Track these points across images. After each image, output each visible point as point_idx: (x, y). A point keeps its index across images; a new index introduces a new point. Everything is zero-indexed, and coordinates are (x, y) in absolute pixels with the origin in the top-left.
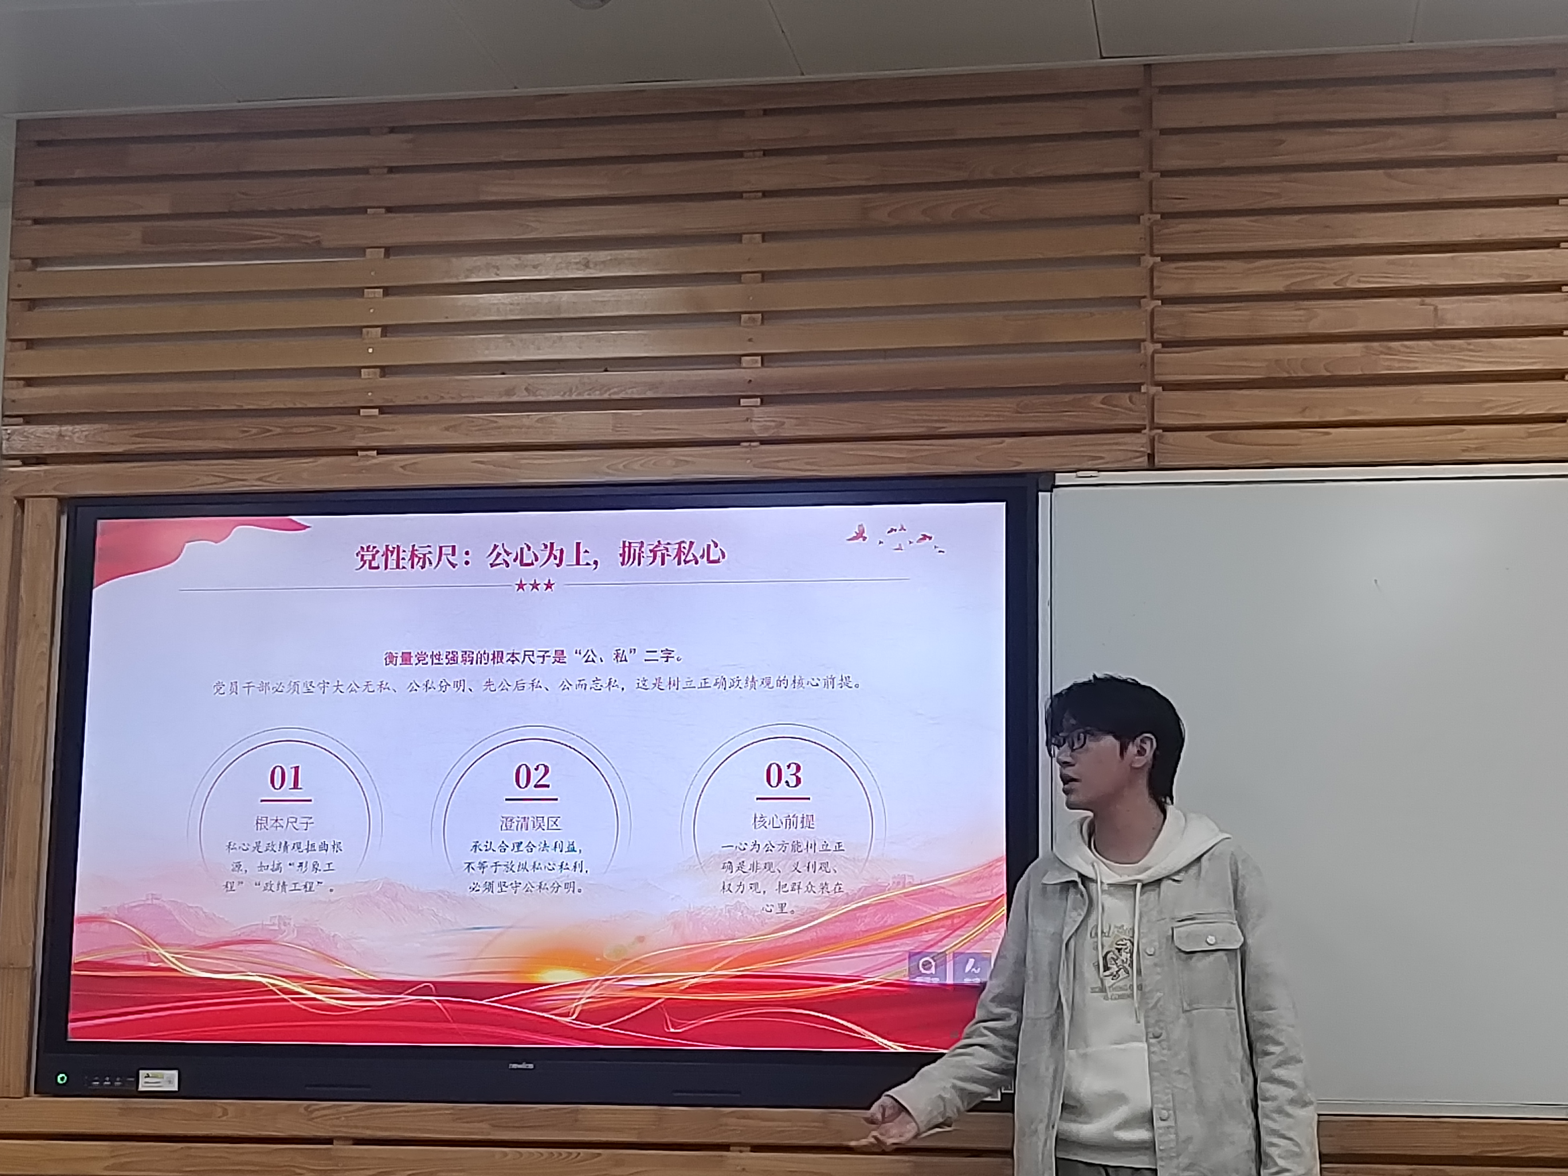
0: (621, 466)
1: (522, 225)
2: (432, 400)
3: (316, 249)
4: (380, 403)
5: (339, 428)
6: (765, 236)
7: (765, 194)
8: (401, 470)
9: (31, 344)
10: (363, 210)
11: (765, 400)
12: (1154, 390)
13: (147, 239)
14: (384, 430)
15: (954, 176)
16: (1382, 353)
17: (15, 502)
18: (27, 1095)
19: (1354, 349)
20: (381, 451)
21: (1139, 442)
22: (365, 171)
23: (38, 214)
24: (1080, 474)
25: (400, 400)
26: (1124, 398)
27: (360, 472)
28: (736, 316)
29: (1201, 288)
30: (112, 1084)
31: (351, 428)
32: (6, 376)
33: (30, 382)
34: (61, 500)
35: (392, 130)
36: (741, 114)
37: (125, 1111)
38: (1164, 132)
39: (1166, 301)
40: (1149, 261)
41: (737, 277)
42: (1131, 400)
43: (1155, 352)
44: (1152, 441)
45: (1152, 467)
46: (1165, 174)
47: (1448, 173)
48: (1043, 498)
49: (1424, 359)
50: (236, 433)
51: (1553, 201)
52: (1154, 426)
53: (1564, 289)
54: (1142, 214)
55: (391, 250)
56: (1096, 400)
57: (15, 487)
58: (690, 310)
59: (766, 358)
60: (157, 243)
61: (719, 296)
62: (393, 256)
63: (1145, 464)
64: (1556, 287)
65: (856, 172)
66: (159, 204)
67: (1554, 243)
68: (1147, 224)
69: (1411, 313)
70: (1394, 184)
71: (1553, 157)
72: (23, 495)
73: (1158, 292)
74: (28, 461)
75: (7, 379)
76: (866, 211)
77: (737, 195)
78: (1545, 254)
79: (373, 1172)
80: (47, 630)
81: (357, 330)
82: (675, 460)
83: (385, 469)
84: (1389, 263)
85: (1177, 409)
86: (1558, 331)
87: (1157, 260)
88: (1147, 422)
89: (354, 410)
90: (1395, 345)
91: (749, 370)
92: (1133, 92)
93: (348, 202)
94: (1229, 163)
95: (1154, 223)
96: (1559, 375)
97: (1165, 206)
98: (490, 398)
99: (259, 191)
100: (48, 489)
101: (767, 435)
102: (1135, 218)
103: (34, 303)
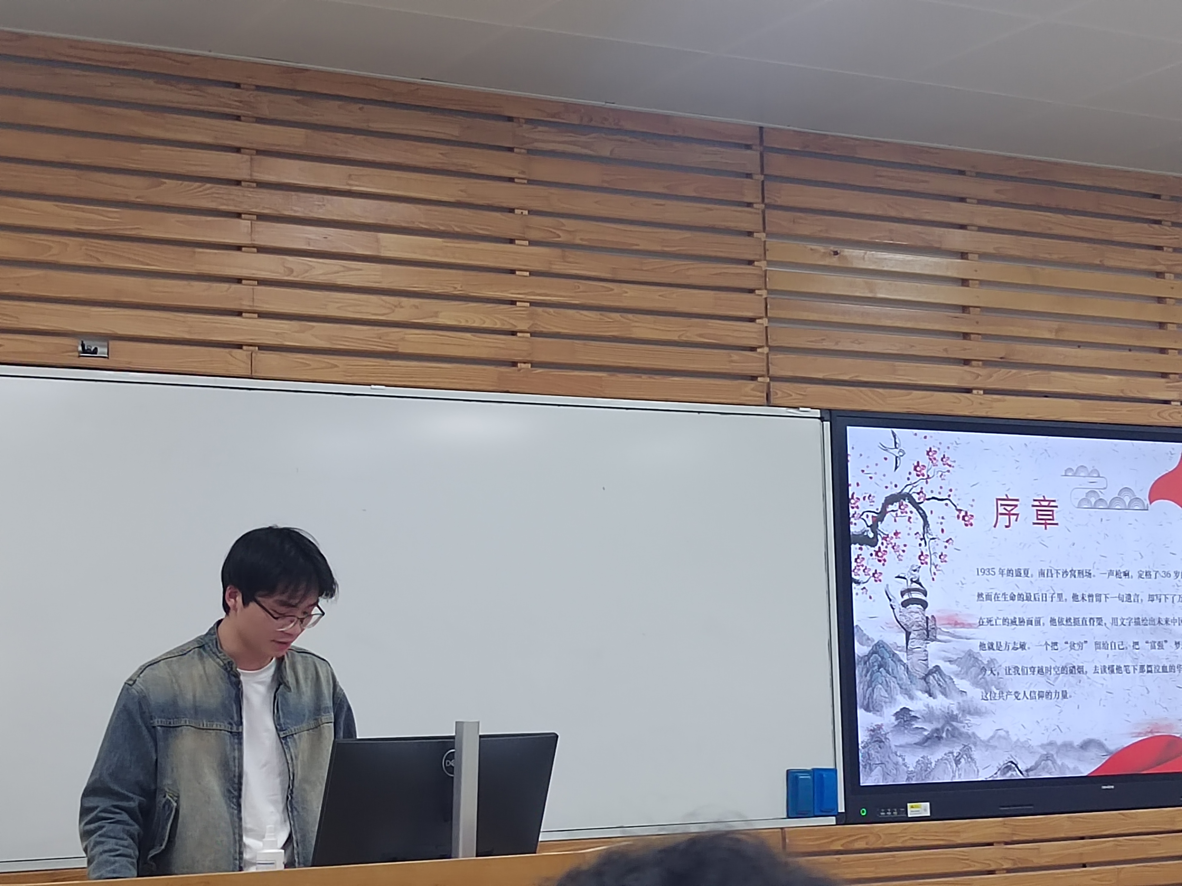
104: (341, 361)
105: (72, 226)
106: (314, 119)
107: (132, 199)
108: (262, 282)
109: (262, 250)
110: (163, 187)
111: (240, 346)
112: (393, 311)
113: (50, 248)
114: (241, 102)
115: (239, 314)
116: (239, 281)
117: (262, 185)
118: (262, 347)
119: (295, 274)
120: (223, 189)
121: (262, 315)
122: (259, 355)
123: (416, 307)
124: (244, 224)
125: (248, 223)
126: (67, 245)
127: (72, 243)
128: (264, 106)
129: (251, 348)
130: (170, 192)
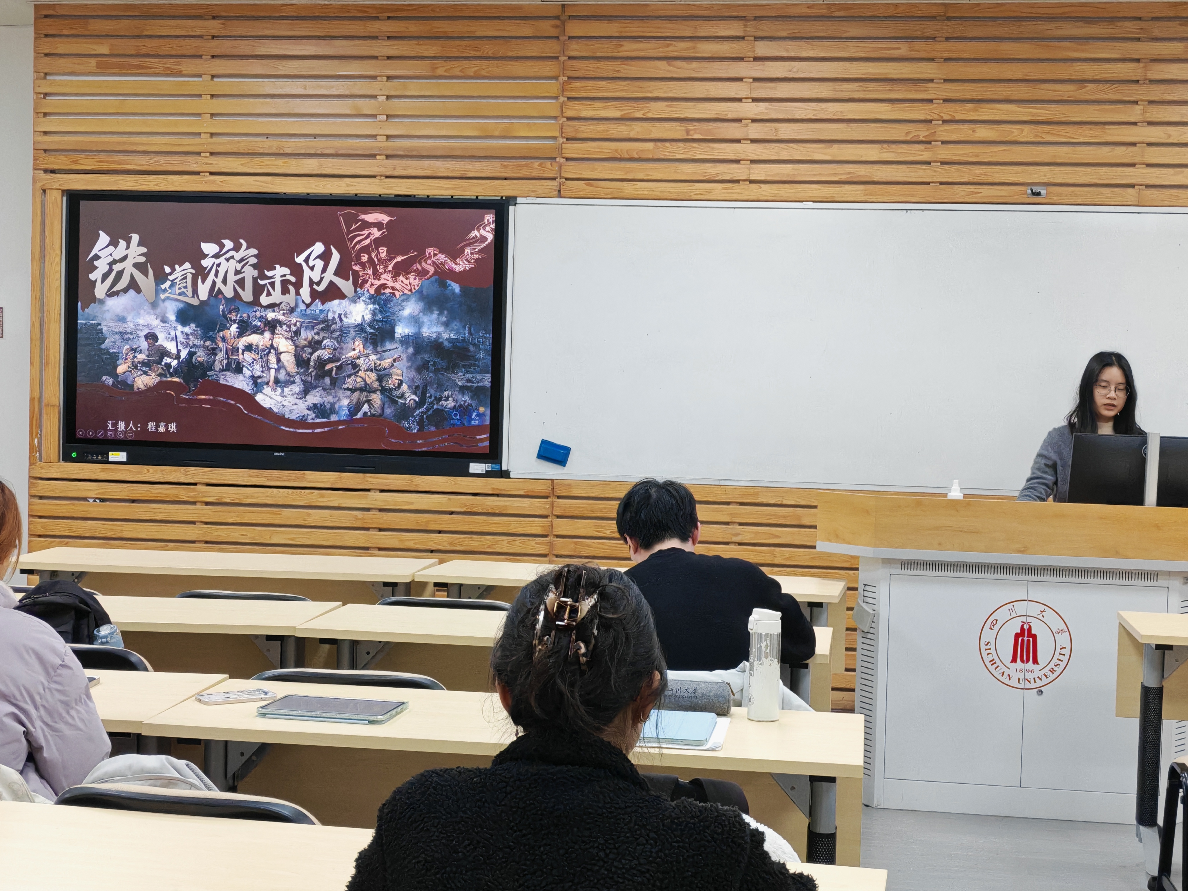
0: (321, 186)
1: (274, 67)
2: (234, 150)
3: (180, 74)
4: (210, 150)
5: (191, 162)
6: (389, 78)
7: (389, 58)
8: (220, 183)
9: (45, 115)
10: (200, 56)
11: (388, 157)
12: (562, 160)
13: (99, 66)
14: (212, 164)
15: (474, 53)
16: (662, 148)
17: (41, 191)
18: (59, 462)
19: (650, 145)
20: (212, 174)
21: (554, 184)
22: (201, 37)
23: (47, 51)
24: (528, 198)
25: (219, 150)
26: (548, 163)
27: (201, 183)
28: (374, 116)
29: (584, 114)
30: (97, 458)
31: (198, 162)
32: (36, 129)
33: (45, 133)
34: (63, 191)
35: (214, 18)
36: (377, 18)
37: (103, 470)
38: (570, 37)
39: (569, 119)
40: (562, 99)
41: (374, 97)
42: (551, 165)
43: (563, 143)
44: (560, 184)
45: (560, 196)
46: (570, 58)
47: (695, 65)
48: (511, 208)
49: (680, 151)
50: (144, 162)
51: (740, 80)
52: (561, 177)
53: (743, 121)
54: (559, 76)
55: (213, 77)
56: (536, 164)
57: (41, 184)
58: (353, 112)
59: (388, 137)
60: (103, 68)
61: (367, 107)
62: (215, 79)
63: (557, 195)
64: (739, 120)
65: (430, 49)
66: (104, 49)
67: (740, 100)
68: (562, 81)
69: (676, 130)
70: (671, 68)
71: (741, 59)
72: (44, 188)
73: (565, 115)
74: (46, 171)
75: (35, 132)
76: (434, 69)
77: (375, 58)
78: (736, 105)
79: (215, 498)
80: (59, 252)
81: (199, 115)
82: (346, 184)
83: (213, 182)
84: (667, 106)
85: (572, 170)
86: (738, 141)
87: (566, 99)
88: (558, 175)
89: (199, 153)
90: (668, 144)
91: (381, 142)
92: (557, 18)
93: (193, 52)
94: (599, 54)
95: (565, 82)
96: (738, 161)
97: (570, 74)
98: (261, 151)
99: (151, 45)
100: (56, 186)
101: (388, 174)
102: (556, 78)
103: (46, 95)
105: (1027, 118)
107: (1066, 98)
108: (1150, 144)
109: (1151, 123)
110: (1088, 89)
111: (1132, 186)
114: (1139, 29)
115: (1133, 165)
116: (1134, 144)
117: (1153, 81)
118: (1148, 186)
119: (1172, 137)
120: (1126, 87)
121: (1149, 165)
122: (1145, 192)
124: (1138, 109)
125: (1142, 107)
126: (1022, 130)
127: (1027, 128)
128: (1157, 29)
129: (1140, 187)
130: (1090, 91)
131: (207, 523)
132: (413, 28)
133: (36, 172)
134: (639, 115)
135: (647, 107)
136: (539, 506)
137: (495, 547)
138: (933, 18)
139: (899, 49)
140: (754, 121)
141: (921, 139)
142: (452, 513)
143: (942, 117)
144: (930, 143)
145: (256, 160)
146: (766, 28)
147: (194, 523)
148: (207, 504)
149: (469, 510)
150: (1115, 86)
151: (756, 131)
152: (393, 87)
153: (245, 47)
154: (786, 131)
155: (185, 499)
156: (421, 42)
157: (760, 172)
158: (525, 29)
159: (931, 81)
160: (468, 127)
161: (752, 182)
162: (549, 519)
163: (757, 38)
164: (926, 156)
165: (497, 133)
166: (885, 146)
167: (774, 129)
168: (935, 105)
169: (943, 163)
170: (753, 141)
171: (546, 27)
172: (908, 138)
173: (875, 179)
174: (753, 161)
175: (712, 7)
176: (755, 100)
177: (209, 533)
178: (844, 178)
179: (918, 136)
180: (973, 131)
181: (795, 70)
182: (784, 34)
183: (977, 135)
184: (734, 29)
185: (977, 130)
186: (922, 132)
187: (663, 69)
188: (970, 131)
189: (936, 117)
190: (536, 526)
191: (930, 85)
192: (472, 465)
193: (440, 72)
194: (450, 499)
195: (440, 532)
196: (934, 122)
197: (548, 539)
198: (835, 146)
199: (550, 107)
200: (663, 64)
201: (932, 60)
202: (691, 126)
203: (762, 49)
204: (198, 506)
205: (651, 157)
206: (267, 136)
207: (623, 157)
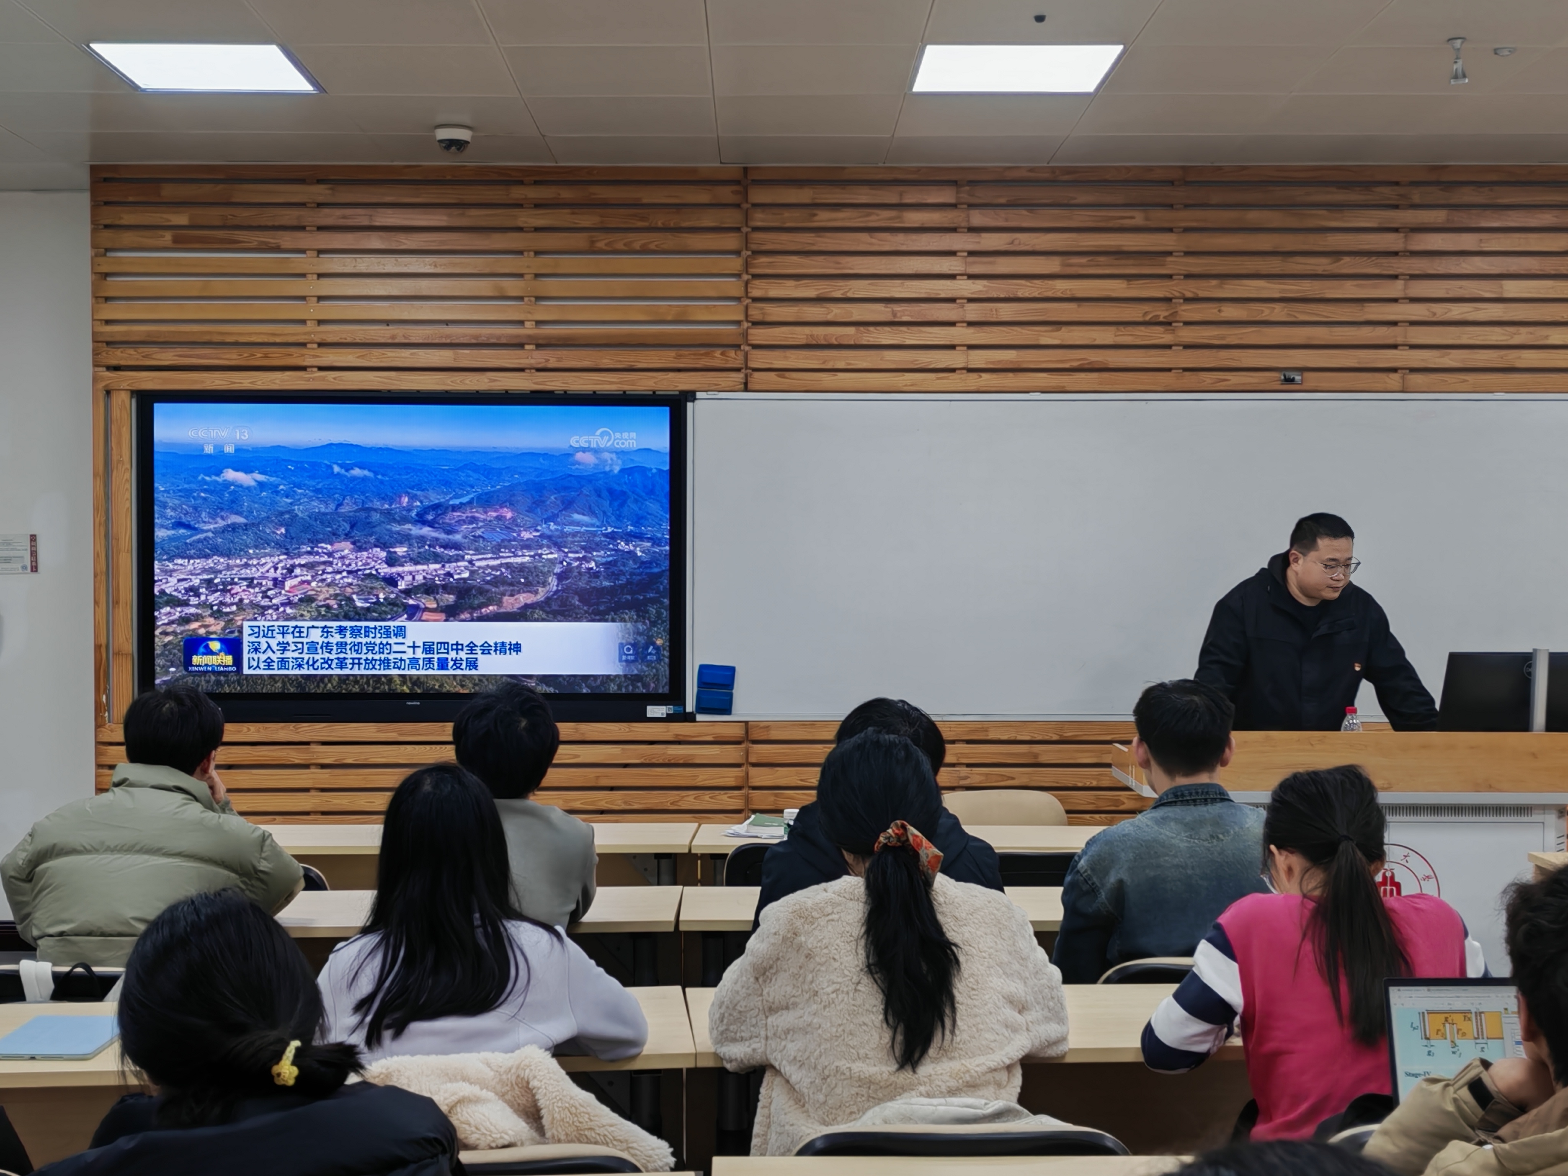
0: (458, 381)
1: (397, 241)
2: (349, 340)
3: (277, 249)
4: (318, 340)
5: (295, 355)
6: (537, 253)
7: (537, 229)
8: (333, 380)
9: (107, 299)
10: (304, 228)
11: (539, 346)
12: (747, 348)
13: (176, 240)
14: (321, 357)
15: (640, 224)
16: (865, 333)
17: (104, 393)
19: (851, 330)
20: (321, 369)
21: (739, 377)
22: (303, 205)
23: (108, 222)
24: (709, 393)
25: (331, 339)
26: (732, 353)
27: (309, 380)
28: (521, 298)
29: (773, 294)
31: (303, 355)
32: (96, 317)
33: (108, 322)
34: (133, 392)
35: (319, 182)
36: (521, 183)
38: (755, 205)
39: (755, 300)
41: (521, 276)
42: (736, 354)
43: (748, 328)
44: (746, 376)
45: (746, 389)
46: (756, 229)
47: (900, 237)
48: (689, 405)
49: (886, 336)
50: (235, 357)
51: (952, 253)
52: (747, 368)
53: (958, 301)
54: (742, 250)
55: (320, 252)
56: (718, 353)
57: (103, 384)
58: (497, 294)
59: (539, 323)
60: (181, 242)
61: (512, 286)
62: (321, 256)
63: (743, 389)
64: (952, 300)
65: (587, 220)
66: (181, 219)
67: (952, 277)
68: (745, 257)
69: (880, 312)
70: (873, 241)
71: (954, 230)
72: (109, 388)
73: (750, 295)
74: (110, 368)
75: (93, 320)
76: (593, 242)
77: (520, 229)
78: (948, 283)
79: (334, 759)
80: (129, 466)
81: (303, 298)
82: (490, 379)
83: (323, 379)
84: (869, 284)
85: (759, 359)
86: (952, 324)
87: (750, 277)
88: (743, 366)
89: (303, 345)
90: (872, 329)
91: (529, 329)
92: (737, 182)
93: (295, 223)
94: (788, 225)
95: (748, 256)
96: (952, 347)
97: (754, 247)
98: (382, 340)
99: (244, 215)
100: (124, 385)
101: (540, 366)
102: (738, 253)
103: (107, 275)
104: (1471, 377)
105: (1277, 295)
106: (1453, 201)
107: (1320, 272)
108: (1413, 323)
109: (1413, 300)
110: (1342, 262)
111: (1394, 370)
112: (1512, 338)
113: (1262, 312)
114: (1397, 195)
115: (1395, 347)
117: (1414, 253)
118: (1413, 370)
119: (1437, 316)
120: (1383, 260)
121: (1412, 347)
122: (1409, 376)
123: (1531, 333)
124: (1399, 284)
125: (1402, 282)
126: (1274, 308)
127: (1278, 307)
128: (1416, 196)
129: (1404, 371)
130: (1347, 265)
131: (323, 790)
132: (566, 194)
133: (97, 369)
134: (838, 294)
135: (846, 286)
136: (732, 753)
137: (680, 803)
138: (1172, 183)
139: (1132, 218)
140: (971, 300)
141: (1161, 319)
142: (626, 766)
143: (1184, 294)
144: (1170, 324)
145: (377, 352)
146: (983, 195)
147: (307, 790)
148: (323, 766)
149: (648, 761)
150: (1374, 258)
151: (973, 312)
152: (544, 263)
153: (360, 217)
154: (1006, 311)
155: (297, 761)
156: (576, 211)
157: (979, 358)
158: (702, 196)
159: (1170, 253)
160: (636, 309)
161: (970, 370)
162: (744, 768)
163: (971, 206)
164: (1166, 338)
165: (670, 318)
166: (1122, 328)
167: (994, 310)
168: (1176, 282)
169: (1187, 347)
170: (971, 324)
171: (726, 194)
172: (1147, 318)
173: (1111, 366)
174: (971, 347)
175: (918, 170)
176: (971, 277)
177: (327, 801)
178: (1075, 364)
179: (1158, 316)
180: (1220, 311)
181: (1017, 242)
182: (1002, 201)
183: (1223, 314)
184: (946, 196)
185: (1223, 308)
186: (1162, 313)
187: (865, 241)
188: (1216, 311)
189: (1177, 294)
190: (730, 776)
191: (1170, 259)
192: (649, 708)
193: (601, 245)
194: (623, 749)
195: (612, 789)
196: (1174, 301)
197: (743, 791)
198: (1064, 329)
199: (733, 287)
200: (864, 237)
201: (1170, 230)
202: (898, 308)
203: (978, 218)
204: (313, 770)
205: (852, 343)
206: (388, 322)
207: (819, 343)
